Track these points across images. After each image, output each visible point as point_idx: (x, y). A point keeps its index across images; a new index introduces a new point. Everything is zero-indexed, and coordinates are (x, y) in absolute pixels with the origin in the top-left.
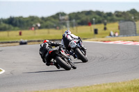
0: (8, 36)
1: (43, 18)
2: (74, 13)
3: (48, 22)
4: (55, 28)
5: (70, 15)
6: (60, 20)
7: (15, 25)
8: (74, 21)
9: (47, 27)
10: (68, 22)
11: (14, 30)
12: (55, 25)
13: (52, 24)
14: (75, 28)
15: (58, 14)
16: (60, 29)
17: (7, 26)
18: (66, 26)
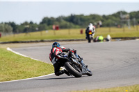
0: (69, 34)
1: (104, 16)
2: (135, 12)
3: (110, 21)
4: (116, 26)
5: (131, 14)
6: (121, 19)
7: (76, 23)
8: (134, 19)
9: (108, 25)
10: (129, 20)
11: (75, 28)
12: (116, 24)
13: (113, 22)
14: (135, 26)
15: (119, 13)
16: (121, 27)
17: (68, 24)
18: (127, 25)
